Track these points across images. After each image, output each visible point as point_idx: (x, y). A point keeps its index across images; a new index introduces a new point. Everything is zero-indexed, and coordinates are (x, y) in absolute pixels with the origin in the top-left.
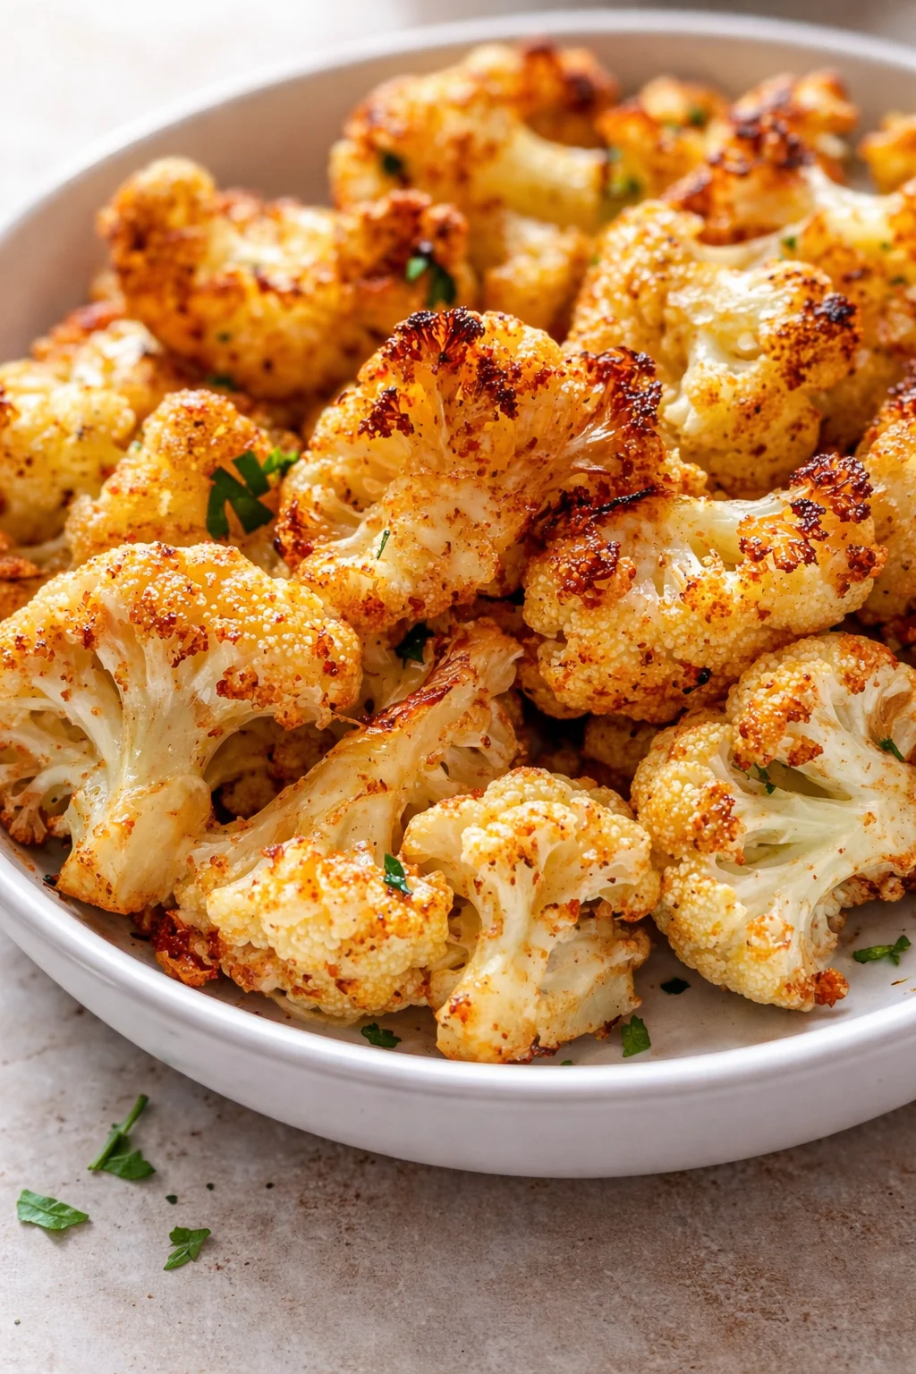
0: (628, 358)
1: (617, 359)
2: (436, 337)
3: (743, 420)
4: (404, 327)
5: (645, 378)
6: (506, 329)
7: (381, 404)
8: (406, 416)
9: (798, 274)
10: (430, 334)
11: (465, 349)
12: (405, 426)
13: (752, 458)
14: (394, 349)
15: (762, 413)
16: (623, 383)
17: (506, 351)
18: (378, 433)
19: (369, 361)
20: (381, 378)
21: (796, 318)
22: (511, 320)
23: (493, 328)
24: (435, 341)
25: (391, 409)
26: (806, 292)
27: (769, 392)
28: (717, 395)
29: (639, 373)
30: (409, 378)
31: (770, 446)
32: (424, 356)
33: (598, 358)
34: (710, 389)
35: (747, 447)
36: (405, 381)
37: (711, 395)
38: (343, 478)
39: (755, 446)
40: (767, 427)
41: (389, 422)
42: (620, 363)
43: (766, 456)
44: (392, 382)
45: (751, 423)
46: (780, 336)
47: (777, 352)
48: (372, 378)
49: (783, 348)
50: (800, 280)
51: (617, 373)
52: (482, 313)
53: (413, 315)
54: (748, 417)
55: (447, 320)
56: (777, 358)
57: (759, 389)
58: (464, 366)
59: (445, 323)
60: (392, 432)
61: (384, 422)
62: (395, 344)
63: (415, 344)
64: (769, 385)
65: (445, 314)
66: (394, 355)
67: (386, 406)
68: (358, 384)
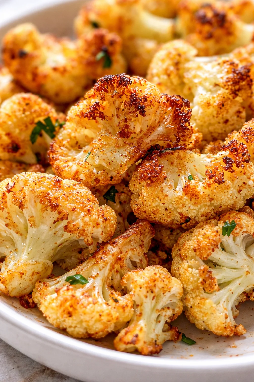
0: (181, 100)
1: (177, 100)
2: (114, 84)
3: (219, 110)
4: (102, 80)
5: (187, 108)
6: (140, 83)
7: (93, 108)
8: (102, 113)
9: (228, 61)
10: (111, 83)
11: (124, 89)
12: (102, 116)
13: (224, 125)
14: (98, 87)
15: (225, 107)
16: (178, 109)
17: (141, 91)
18: (91, 118)
19: (89, 91)
20: (93, 98)
21: (231, 75)
22: (142, 80)
23: (135, 82)
24: (113, 85)
25: (97, 109)
26: (232, 67)
27: (226, 99)
28: (210, 103)
29: (184, 106)
30: (103, 98)
31: (230, 120)
32: (109, 91)
33: (171, 98)
34: (207, 102)
35: (222, 121)
36: (102, 99)
37: (208, 103)
38: (75, 137)
39: (225, 120)
40: (228, 112)
41: (96, 114)
42: (178, 101)
43: (229, 123)
44: (97, 100)
45: (222, 110)
46: (227, 82)
47: (227, 87)
48: (90, 97)
49: (229, 85)
50: (229, 63)
51: (177, 105)
52: (131, 76)
53: (106, 76)
54: (221, 108)
55: (117, 78)
56: (227, 89)
57: (222, 98)
58: (124, 95)
59: (117, 79)
60: (97, 118)
61: (94, 114)
62: (98, 86)
63: (106, 86)
64: (226, 97)
65: (117, 76)
66: (98, 89)
67: (95, 108)
68: (85, 99)
